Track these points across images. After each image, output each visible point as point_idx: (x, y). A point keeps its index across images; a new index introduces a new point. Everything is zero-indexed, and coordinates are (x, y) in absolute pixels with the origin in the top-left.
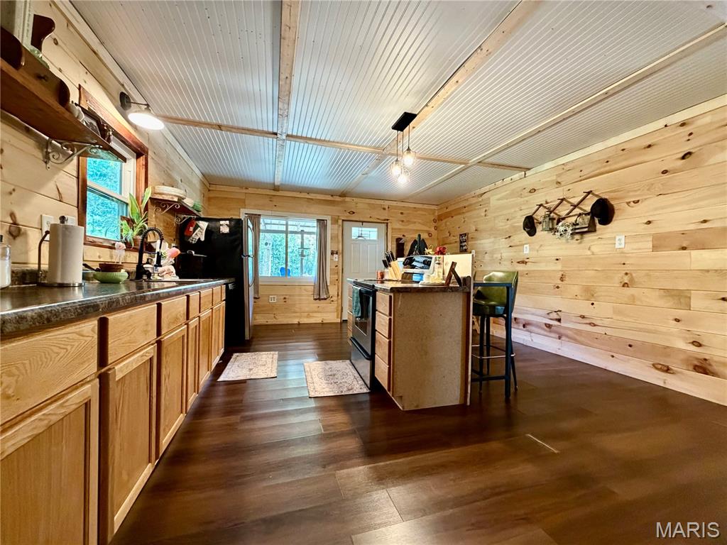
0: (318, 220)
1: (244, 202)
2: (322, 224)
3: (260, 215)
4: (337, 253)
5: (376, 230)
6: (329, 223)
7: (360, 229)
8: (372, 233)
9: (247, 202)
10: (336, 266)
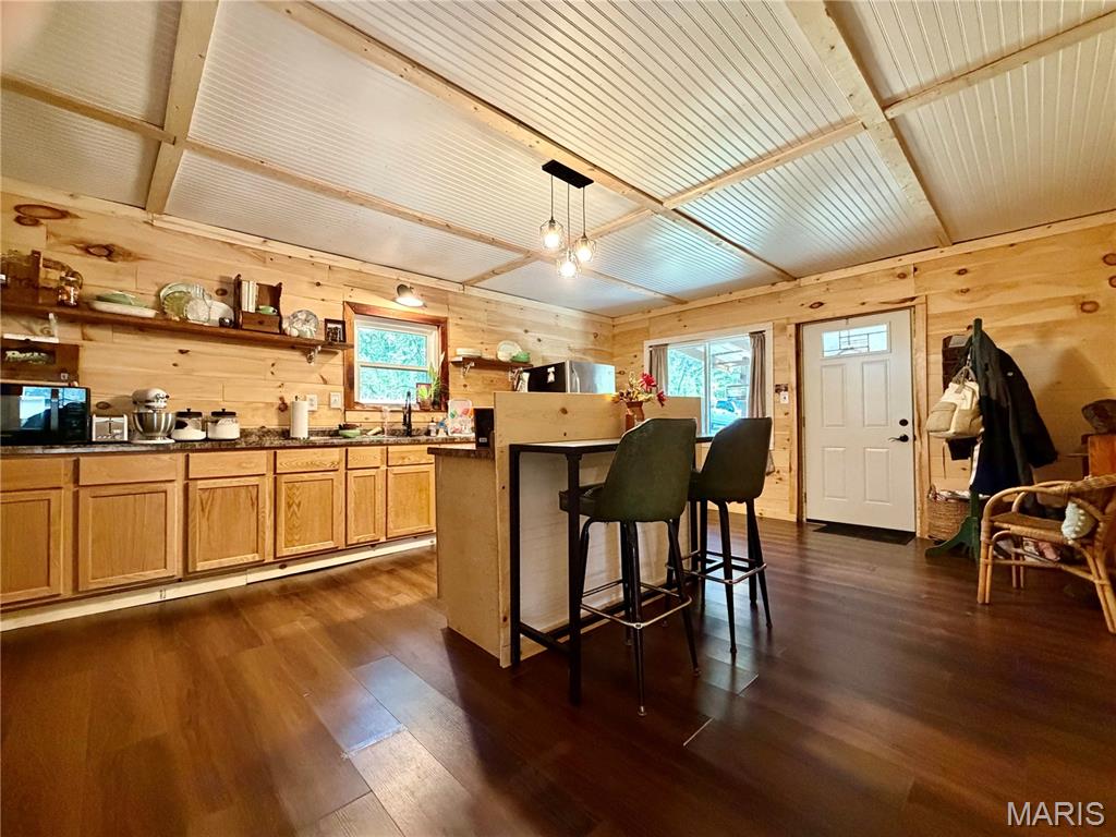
0: (752, 334)
1: (648, 332)
2: (758, 338)
3: (666, 345)
4: (786, 390)
5: (884, 327)
6: (769, 336)
7: (844, 333)
8: (874, 337)
9: (651, 330)
10: (787, 414)
